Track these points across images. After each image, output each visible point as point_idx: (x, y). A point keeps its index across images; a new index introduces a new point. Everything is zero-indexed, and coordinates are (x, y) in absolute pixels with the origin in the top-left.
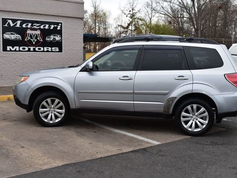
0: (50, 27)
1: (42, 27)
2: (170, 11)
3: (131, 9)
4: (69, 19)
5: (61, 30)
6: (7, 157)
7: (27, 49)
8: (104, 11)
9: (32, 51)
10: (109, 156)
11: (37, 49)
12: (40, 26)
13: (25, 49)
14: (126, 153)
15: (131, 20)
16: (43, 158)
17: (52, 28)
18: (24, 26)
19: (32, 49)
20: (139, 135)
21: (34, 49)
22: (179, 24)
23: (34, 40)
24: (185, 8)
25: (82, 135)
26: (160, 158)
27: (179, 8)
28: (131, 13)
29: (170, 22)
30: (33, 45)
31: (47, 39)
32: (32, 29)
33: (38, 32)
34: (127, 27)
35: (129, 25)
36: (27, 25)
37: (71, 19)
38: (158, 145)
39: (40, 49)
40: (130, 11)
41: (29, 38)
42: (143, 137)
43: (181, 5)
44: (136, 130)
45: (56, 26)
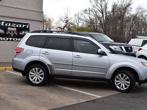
0: (22, 26)
1: (17, 26)
2: (89, 19)
3: (66, 18)
4: (34, 21)
5: (29, 28)
6: (9, 106)
7: (7, 39)
8: (50, 18)
9: (11, 41)
10: (73, 105)
11: (14, 39)
12: (16, 25)
13: (6, 39)
14: (83, 103)
15: (66, 24)
16: (32, 106)
17: (23, 27)
18: (6, 25)
19: (11, 39)
20: (87, 92)
21: (12, 39)
22: (94, 27)
23: (12, 34)
24: (98, 18)
25: (52, 92)
26: (105, 105)
27: (94, 18)
28: (66, 20)
29: (89, 26)
30: (11, 37)
31: (20, 33)
32: (11, 27)
33: (15, 29)
34: (64, 28)
35: (64, 27)
36: (8, 24)
37: (35, 21)
38: (101, 98)
39: (16, 39)
40: (65, 19)
41: (9, 33)
42: (90, 93)
43: (95, 16)
44: (84, 89)
45: (26, 25)
